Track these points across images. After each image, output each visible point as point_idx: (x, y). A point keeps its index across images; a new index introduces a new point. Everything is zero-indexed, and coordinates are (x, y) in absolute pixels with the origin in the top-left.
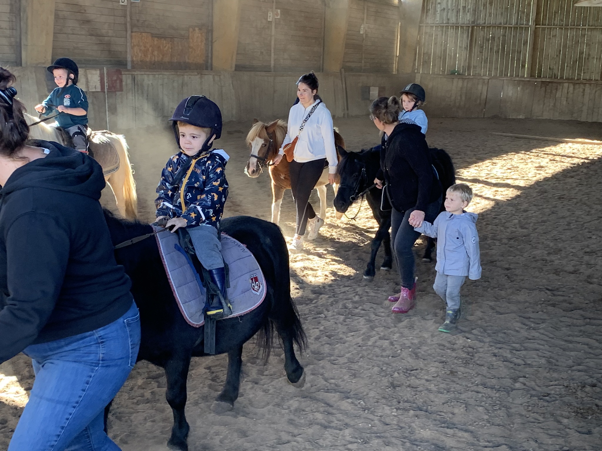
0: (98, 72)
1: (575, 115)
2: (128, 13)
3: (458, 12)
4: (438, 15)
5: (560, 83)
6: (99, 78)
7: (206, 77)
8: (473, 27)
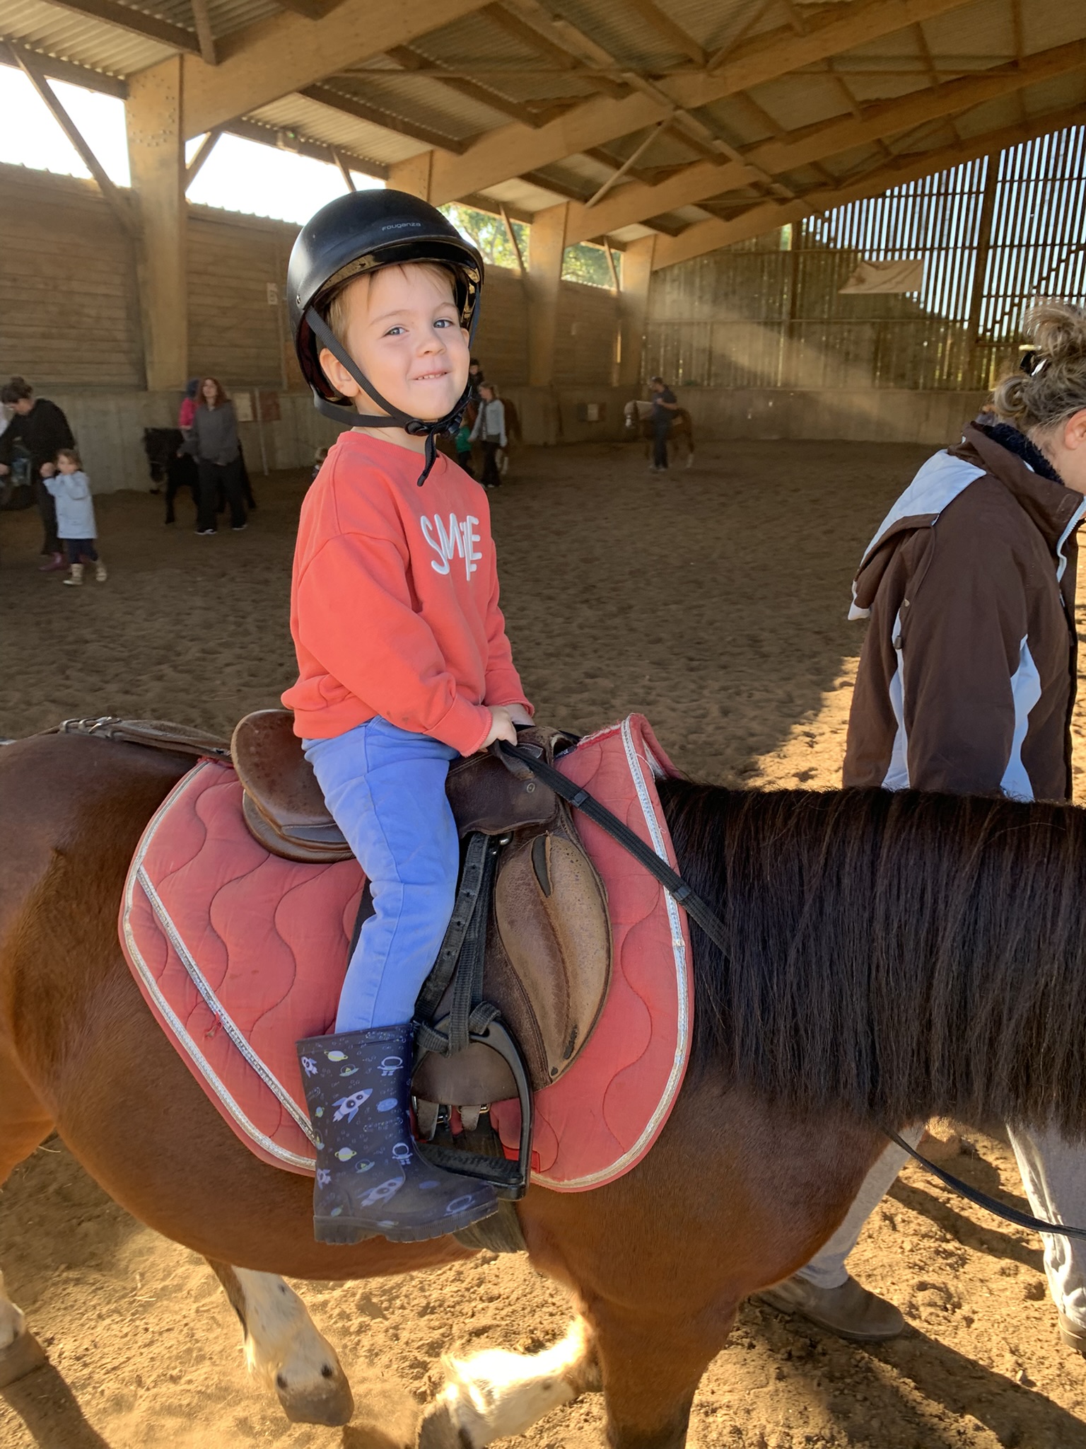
0: (248, 395)
4: (668, 309)
6: (250, 403)
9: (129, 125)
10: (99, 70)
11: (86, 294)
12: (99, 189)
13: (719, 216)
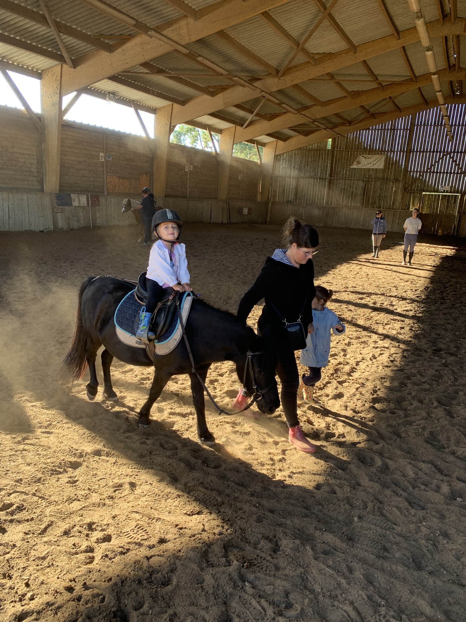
0: (86, 196)
1: (348, 225)
2: (105, 166)
3: (291, 169)
6: (86, 199)
8: (298, 178)
9: (42, 89)
10: (30, 68)
11: (20, 153)
12: (27, 113)
13: (302, 134)
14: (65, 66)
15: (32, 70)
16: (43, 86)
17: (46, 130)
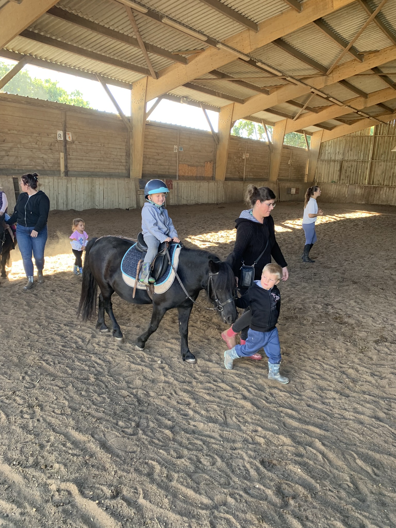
1: (389, 202)
2: (177, 156)
3: (336, 154)
4: (326, 156)
5: (382, 187)
7: (211, 183)
8: (342, 161)
9: (132, 97)
11: (113, 148)
12: (120, 117)
13: (347, 123)
14: (150, 78)
15: (125, 82)
16: (133, 94)
17: (134, 129)
